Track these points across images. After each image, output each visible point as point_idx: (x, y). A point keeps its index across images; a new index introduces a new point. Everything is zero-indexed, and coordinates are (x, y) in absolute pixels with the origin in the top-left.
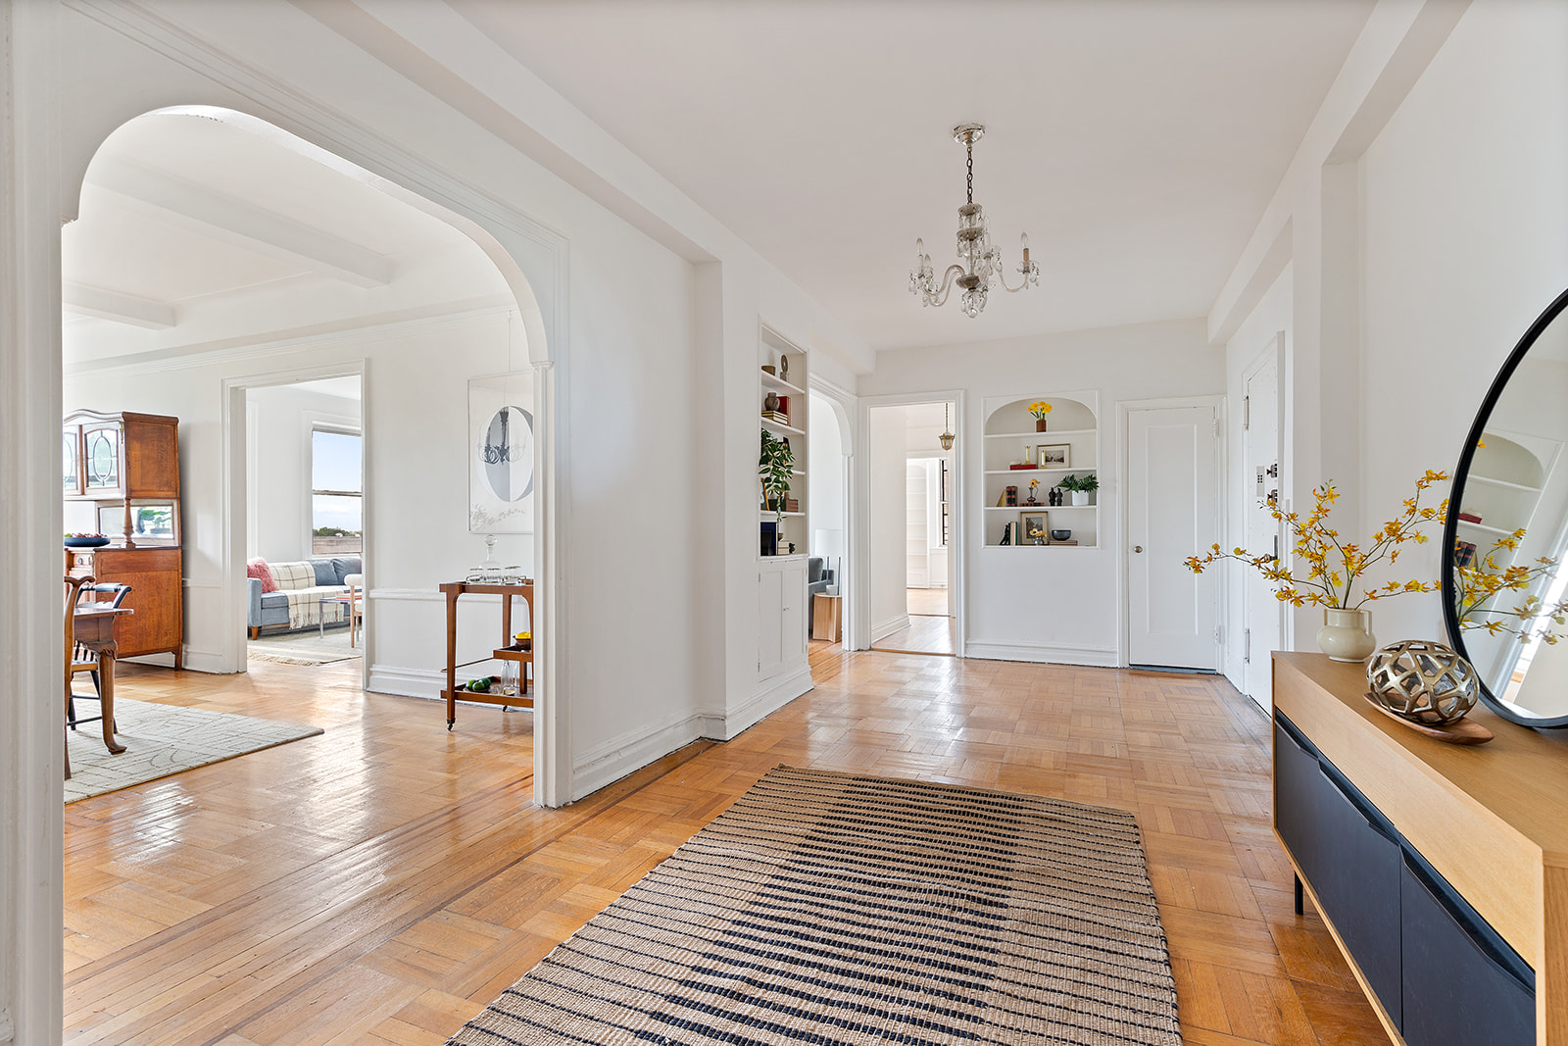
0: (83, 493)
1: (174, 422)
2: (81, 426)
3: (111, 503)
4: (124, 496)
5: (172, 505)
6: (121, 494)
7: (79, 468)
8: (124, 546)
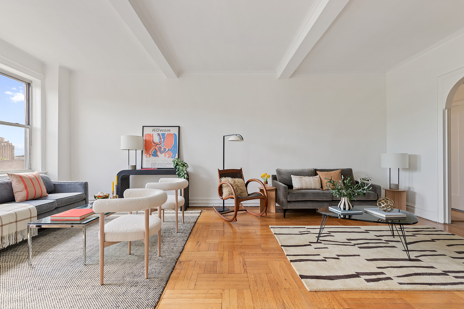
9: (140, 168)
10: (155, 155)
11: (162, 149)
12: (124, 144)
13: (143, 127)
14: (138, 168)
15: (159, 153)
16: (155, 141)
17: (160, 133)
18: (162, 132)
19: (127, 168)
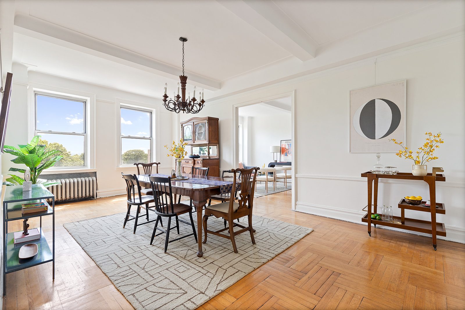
0: (194, 143)
1: (217, 119)
2: (194, 122)
3: (204, 145)
4: (208, 143)
5: (216, 146)
6: (206, 142)
7: (193, 135)
8: (208, 158)
9: (279, 162)
10: (286, 155)
11: (290, 152)
12: (271, 150)
13: (281, 141)
14: (278, 161)
15: (288, 154)
16: (286, 148)
17: (289, 143)
18: (290, 143)
19: (273, 162)
